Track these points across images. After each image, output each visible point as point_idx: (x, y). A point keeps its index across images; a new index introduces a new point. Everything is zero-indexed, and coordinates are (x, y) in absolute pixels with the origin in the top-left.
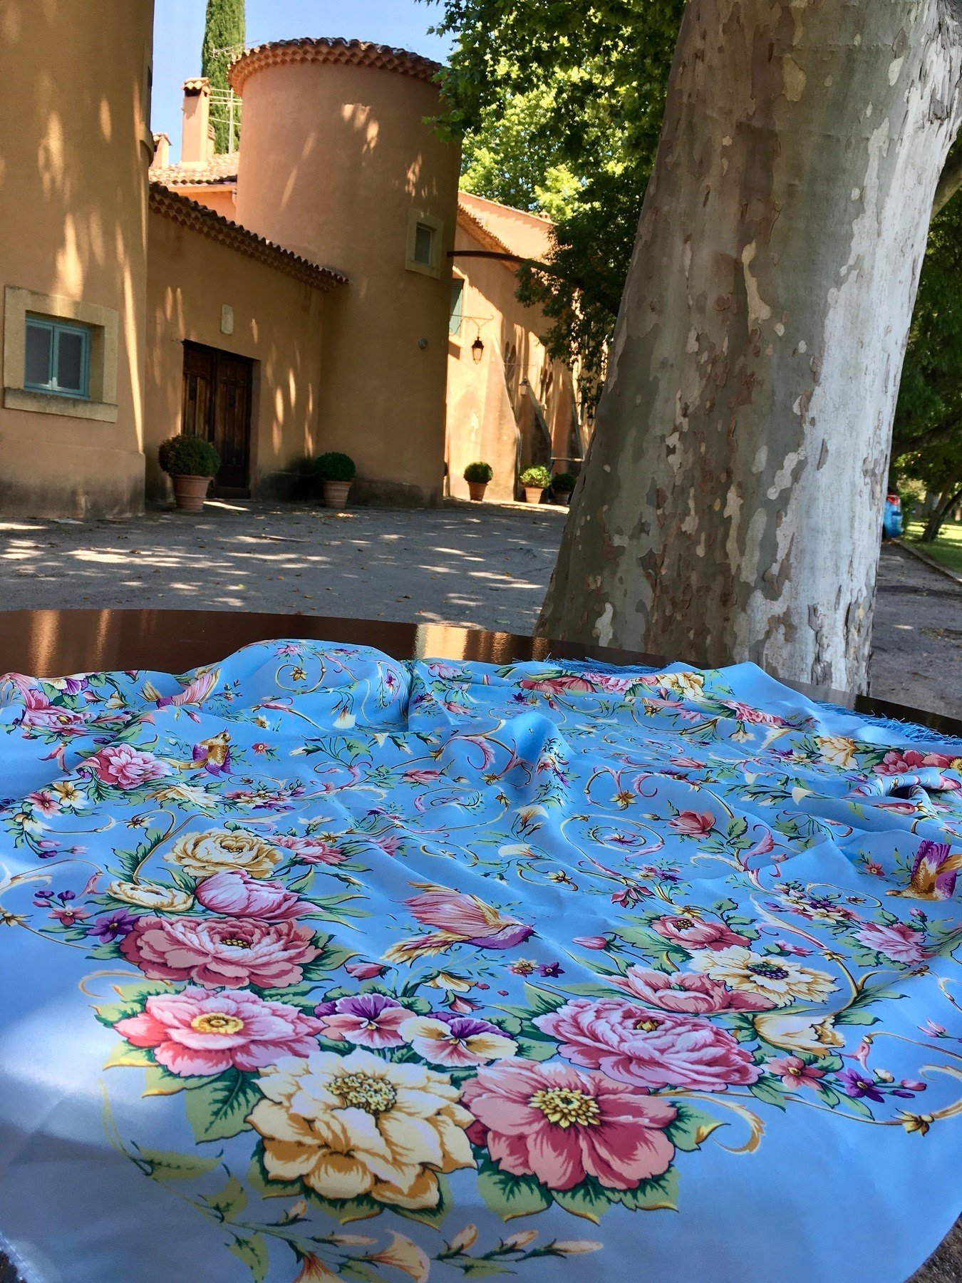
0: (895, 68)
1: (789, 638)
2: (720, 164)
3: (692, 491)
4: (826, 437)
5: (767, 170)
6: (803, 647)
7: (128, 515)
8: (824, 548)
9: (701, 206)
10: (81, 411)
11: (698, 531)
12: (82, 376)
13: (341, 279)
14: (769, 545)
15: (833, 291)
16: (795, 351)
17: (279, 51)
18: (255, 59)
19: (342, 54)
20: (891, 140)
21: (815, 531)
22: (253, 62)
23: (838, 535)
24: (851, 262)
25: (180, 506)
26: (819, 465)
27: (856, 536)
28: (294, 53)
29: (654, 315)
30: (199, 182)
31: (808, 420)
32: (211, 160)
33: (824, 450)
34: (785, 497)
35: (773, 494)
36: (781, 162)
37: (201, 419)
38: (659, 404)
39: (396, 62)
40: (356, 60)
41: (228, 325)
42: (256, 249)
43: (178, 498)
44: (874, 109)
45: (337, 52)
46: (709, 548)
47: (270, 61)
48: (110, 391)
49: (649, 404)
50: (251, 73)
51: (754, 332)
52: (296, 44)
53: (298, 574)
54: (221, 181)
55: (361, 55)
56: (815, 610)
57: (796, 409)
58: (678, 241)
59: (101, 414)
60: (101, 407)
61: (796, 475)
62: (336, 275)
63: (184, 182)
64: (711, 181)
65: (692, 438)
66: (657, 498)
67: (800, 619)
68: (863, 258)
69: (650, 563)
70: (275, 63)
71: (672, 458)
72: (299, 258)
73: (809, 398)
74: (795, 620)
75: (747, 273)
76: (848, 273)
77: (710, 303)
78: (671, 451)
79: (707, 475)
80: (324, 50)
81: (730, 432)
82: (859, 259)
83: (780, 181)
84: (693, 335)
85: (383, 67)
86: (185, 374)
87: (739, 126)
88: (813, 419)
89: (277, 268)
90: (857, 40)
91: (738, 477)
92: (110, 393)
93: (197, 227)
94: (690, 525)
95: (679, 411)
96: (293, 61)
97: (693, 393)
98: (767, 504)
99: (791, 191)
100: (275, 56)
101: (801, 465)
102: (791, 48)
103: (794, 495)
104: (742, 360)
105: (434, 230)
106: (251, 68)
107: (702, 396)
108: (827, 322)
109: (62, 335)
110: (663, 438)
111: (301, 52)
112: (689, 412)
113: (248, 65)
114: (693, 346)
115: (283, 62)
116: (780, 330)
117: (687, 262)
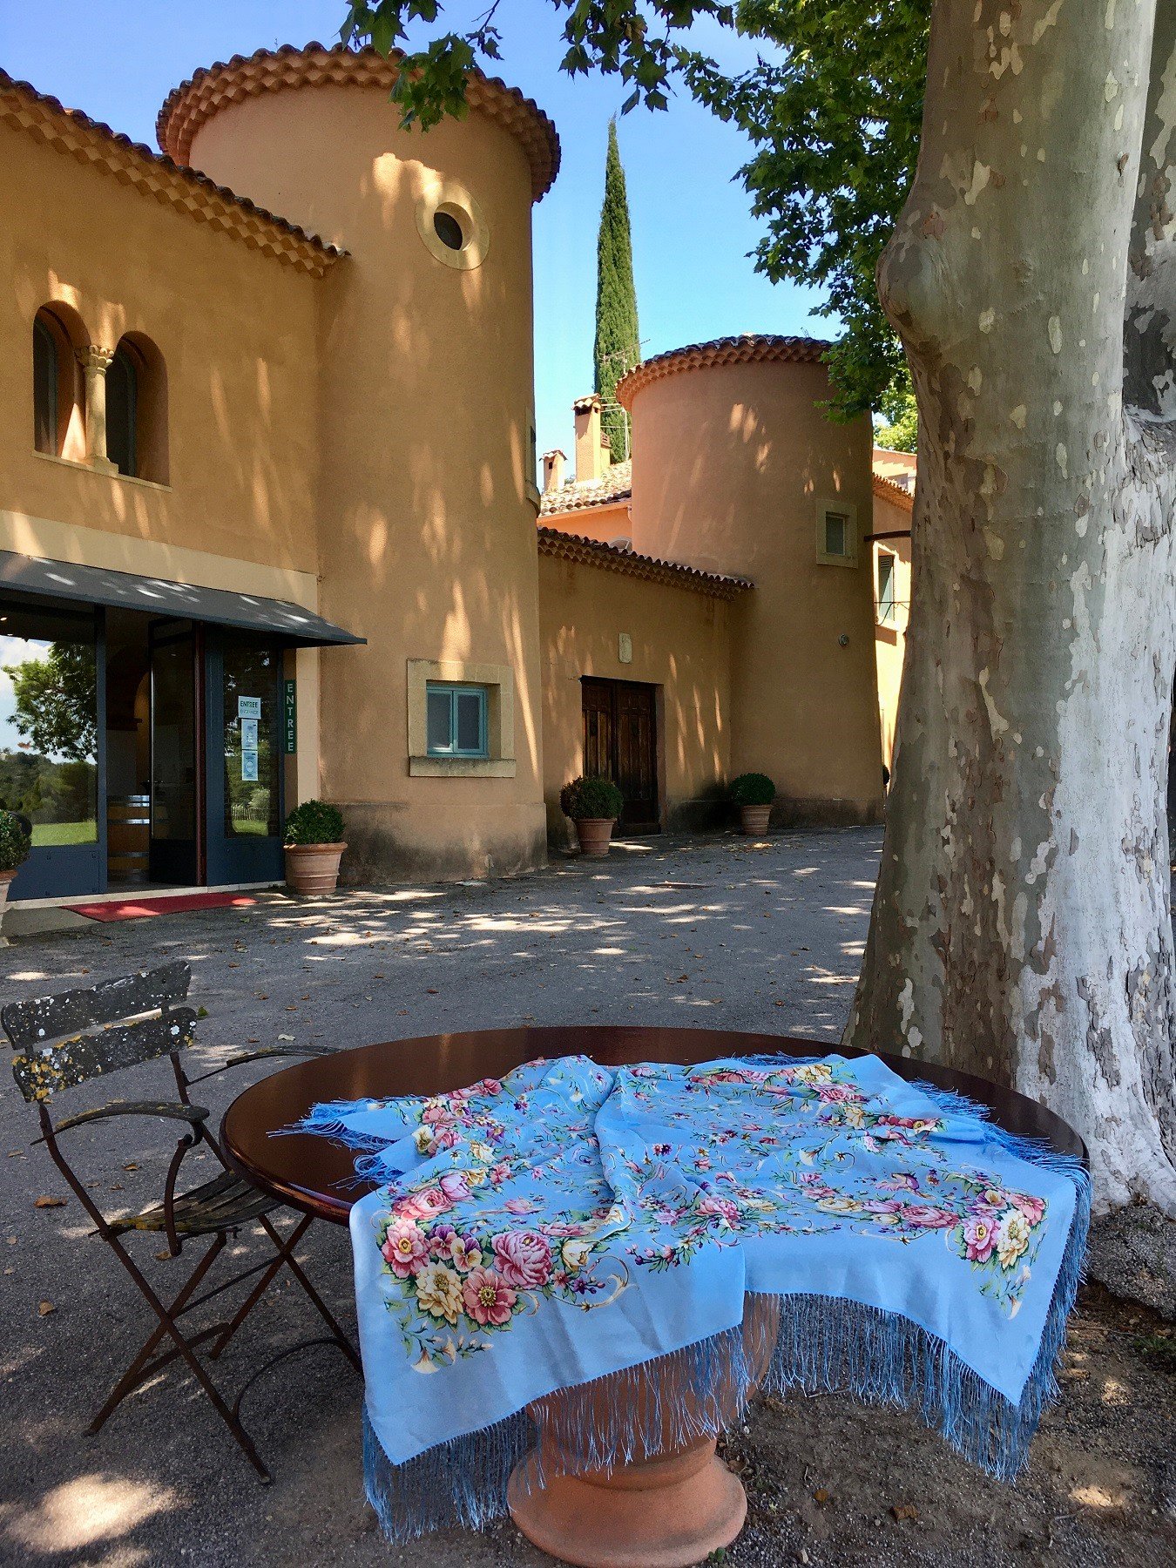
0: (1081, 526)
1: (1060, 1008)
2: (954, 606)
3: (966, 876)
4: (1074, 826)
5: (988, 612)
6: (1075, 1016)
7: (531, 870)
8: (1087, 924)
9: (944, 636)
10: (482, 770)
11: (975, 913)
12: (480, 734)
13: (745, 585)
14: (1033, 925)
15: (1061, 703)
16: (1034, 756)
17: (666, 364)
18: (641, 375)
19: (730, 355)
20: (1093, 577)
21: (1075, 910)
22: (640, 378)
23: (1101, 912)
24: (1074, 676)
25: (583, 853)
26: (1071, 851)
27: (1124, 909)
28: (681, 362)
29: (919, 726)
30: (593, 503)
31: (1054, 813)
32: (607, 471)
33: (1074, 837)
34: (1042, 881)
35: (1030, 879)
36: (996, 605)
37: (603, 755)
38: (931, 802)
39: (790, 351)
40: (746, 358)
41: (627, 653)
42: (651, 571)
43: (582, 844)
44: (1069, 558)
45: (725, 353)
46: (983, 928)
47: (657, 374)
48: (508, 748)
49: (923, 802)
50: (638, 389)
51: (997, 741)
52: (681, 354)
53: (692, 928)
54: (616, 498)
55: (751, 351)
56: (1083, 980)
57: (1042, 804)
58: (931, 664)
59: (500, 770)
60: (500, 764)
61: (1050, 861)
62: (739, 582)
63: (578, 505)
64: (950, 617)
65: (962, 829)
66: (940, 884)
67: (1067, 991)
68: (1086, 672)
69: (939, 941)
70: (662, 376)
71: (947, 847)
72: (698, 572)
73: (1052, 794)
74: (1064, 992)
75: (985, 693)
76: (1073, 686)
77: (962, 716)
78: (946, 842)
79: (976, 864)
80: (712, 354)
81: (989, 827)
82: (1082, 676)
83: (998, 620)
84: (952, 742)
85: (776, 359)
86: (584, 710)
87: (962, 576)
88: (1058, 812)
89: (675, 586)
90: (1040, 512)
91: (998, 866)
92: (507, 749)
93: (589, 561)
94: (967, 907)
95: (948, 808)
96: (680, 370)
97: (958, 793)
98: (1026, 888)
99: (1008, 628)
100: (662, 368)
101: (1053, 853)
102: (988, 523)
103: (1050, 879)
104: (990, 765)
105: (846, 517)
106: (638, 384)
107: (965, 795)
108: (1059, 729)
109: (460, 697)
110: (938, 831)
111: (688, 360)
112: (956, 808)
113: (635, 382)
114: (953, 752)
115: (670, 373)
116: (1018, 739)
117: (941, 682)
